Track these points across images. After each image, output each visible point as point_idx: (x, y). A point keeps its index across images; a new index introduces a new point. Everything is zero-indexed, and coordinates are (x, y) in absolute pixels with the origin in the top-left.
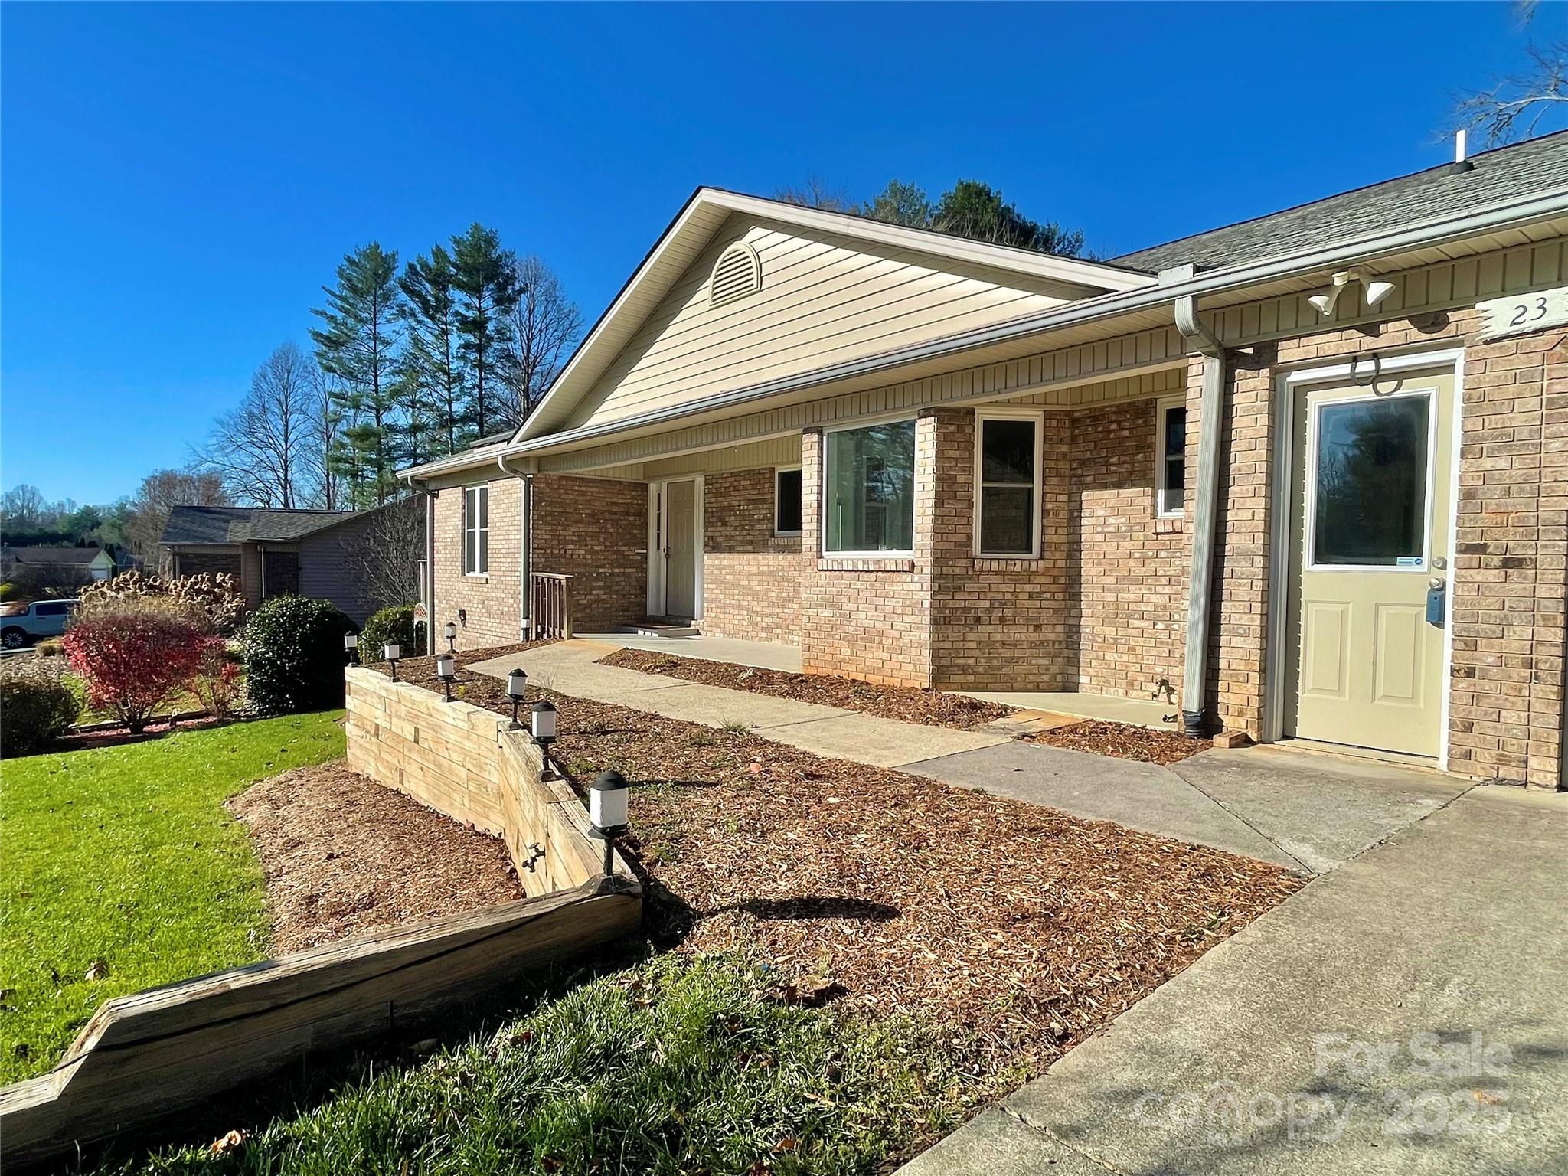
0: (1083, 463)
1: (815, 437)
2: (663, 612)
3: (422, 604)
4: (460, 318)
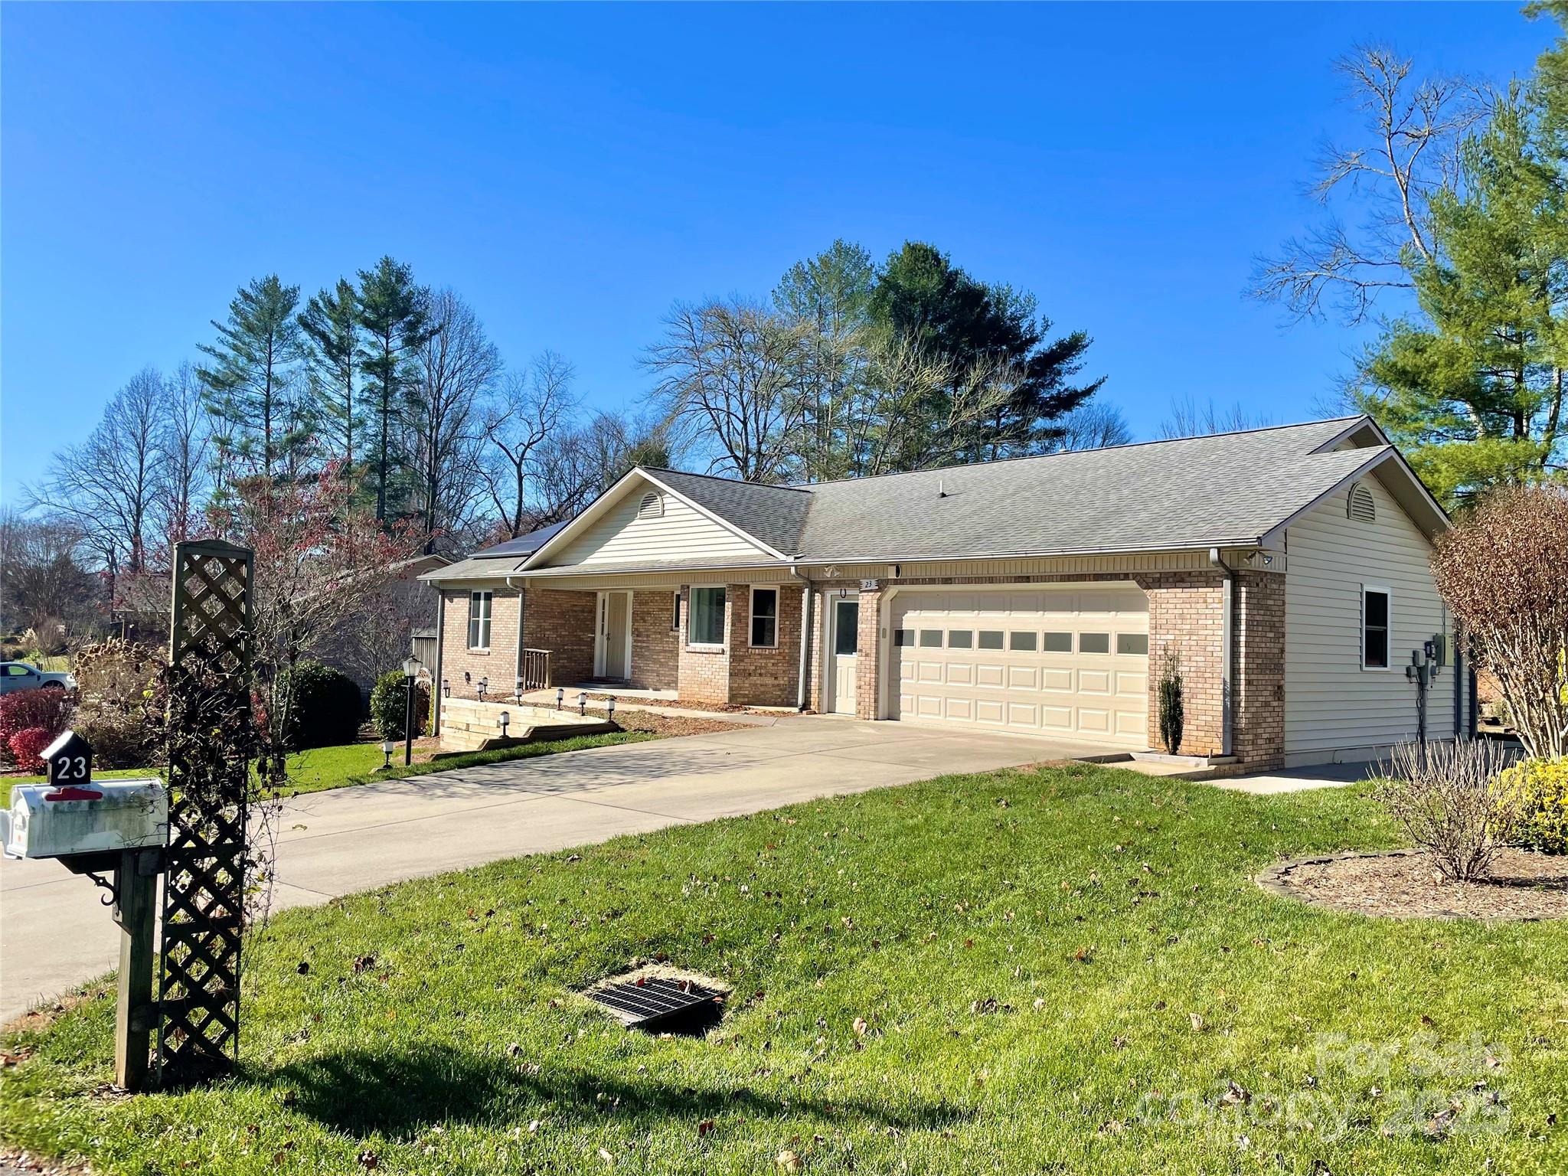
1: (686, 589)
2: (604, 676)
3: (425, 669)
4: (365, 359)
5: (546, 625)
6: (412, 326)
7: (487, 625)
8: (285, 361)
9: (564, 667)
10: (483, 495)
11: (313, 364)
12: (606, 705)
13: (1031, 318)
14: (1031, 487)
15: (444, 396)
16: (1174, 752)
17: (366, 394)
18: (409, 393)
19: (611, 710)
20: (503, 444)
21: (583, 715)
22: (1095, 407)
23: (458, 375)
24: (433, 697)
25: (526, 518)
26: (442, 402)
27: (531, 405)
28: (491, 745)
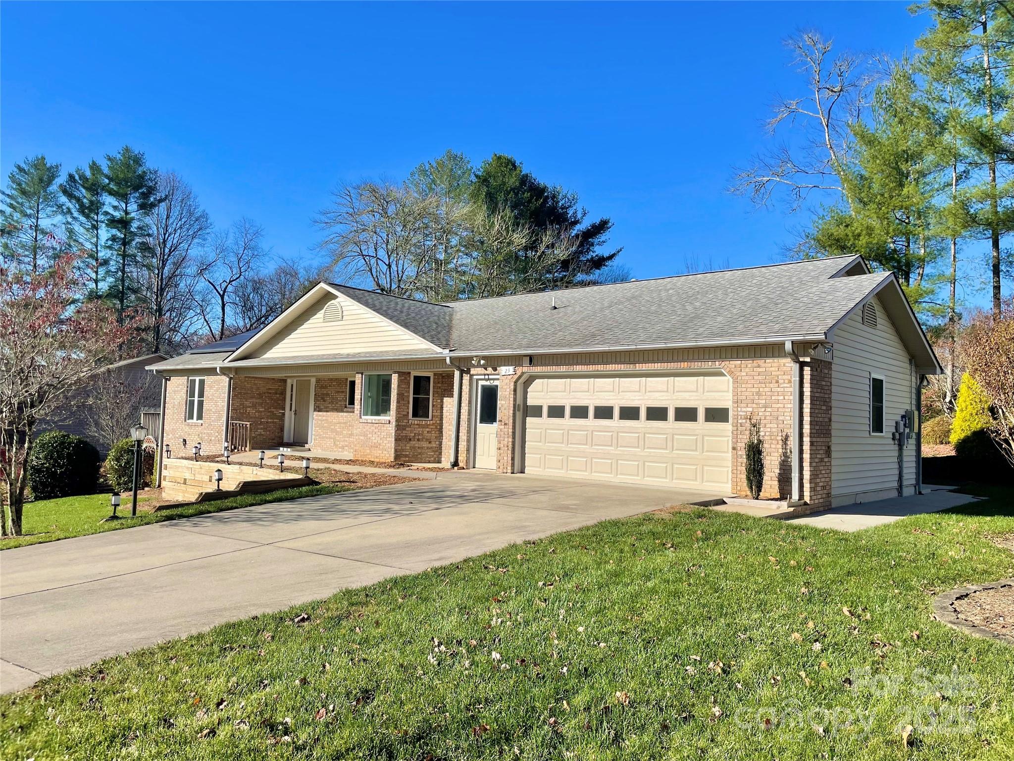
0: (445, 390)
1: (360, 375)
2: (292, 441)
3: (150, 437)
4: (109, 217)
5: (247, 403)
6: (145, 196)
7: (201, 404)
8: (48, 216)
9: (260, 435)
10: (196, 318)
11: (70, 220)
12: (304, 464)
13: (574, 208)
14: (620, 302)
15: (168, 246)
16: (757, 499)
17: (110, 243)
18: (143, 243)
19: (307, 468)
20: (211, 281)
21: (282, 471)
22: (615, 268)
23: (179, 231)
24: (157, 458)
25: (227, 333)
26: (167, 250)
27: (232, 254)
28: (207, 498)
